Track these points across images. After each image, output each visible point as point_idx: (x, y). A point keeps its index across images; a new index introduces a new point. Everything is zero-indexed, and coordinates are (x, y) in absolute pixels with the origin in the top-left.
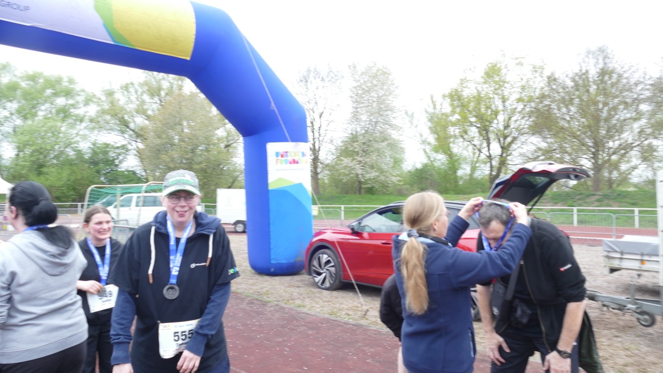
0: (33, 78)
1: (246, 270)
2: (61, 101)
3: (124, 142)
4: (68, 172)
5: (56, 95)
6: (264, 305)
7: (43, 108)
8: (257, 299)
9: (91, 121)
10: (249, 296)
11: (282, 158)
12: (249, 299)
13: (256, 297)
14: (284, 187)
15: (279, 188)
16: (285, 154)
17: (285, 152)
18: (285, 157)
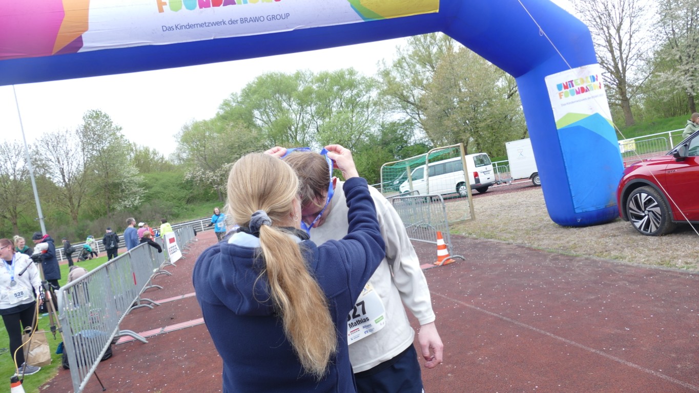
0: (321, 79)
1: (548, 224)
2: (347, 94)
3: (408, 117)
4: (366, 157)
5: (342, 89)
6: (571, 260)
7: (335, 104)
8: (562, 255)
9: (375, 104)
10: (552, 252)
11: (566, 90)
12: (553, 255)
13: (560, 252)
14: (576, 123)
15: (569, 126)
16: (569, 84)
17: (569, 82)
18: (570, 87)
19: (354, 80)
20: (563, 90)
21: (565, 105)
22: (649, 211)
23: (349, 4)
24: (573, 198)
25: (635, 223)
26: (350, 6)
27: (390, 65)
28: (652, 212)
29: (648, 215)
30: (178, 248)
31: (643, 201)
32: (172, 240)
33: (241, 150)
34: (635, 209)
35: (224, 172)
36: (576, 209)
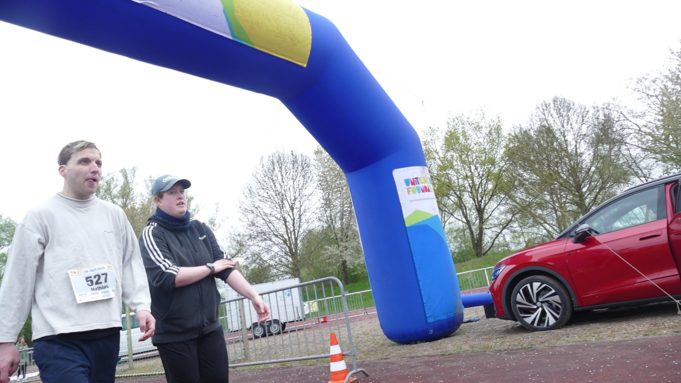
11: (413, 186)
14: (423, 221)
15: (418, 223)
17: (415, 178)
18: (416, 184)
20: (411, 186)
21: (413, 201)
22: (542, 302)
23: (221, 7)
24: (425, 305)
25: (525, 319)
26: (222, 10)
28: (547, 302)
29: (542, 307)
31: (535, 291)
34: (525, 302)
36: (428, 318)
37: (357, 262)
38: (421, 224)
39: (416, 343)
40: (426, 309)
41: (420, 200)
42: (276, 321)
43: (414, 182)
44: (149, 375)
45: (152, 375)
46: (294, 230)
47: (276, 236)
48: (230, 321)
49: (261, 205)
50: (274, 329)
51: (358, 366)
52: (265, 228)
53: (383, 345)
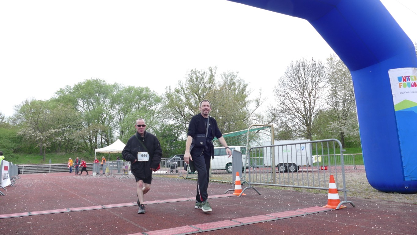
14: (410, 108)
15: (405, 109)
16: (407, 78)
17: (407, 76)
18: (408, 81)
19: (149, 95)
20: (402, 82)
21: (403, 93)
24: (404, 168)
27: (173, 91)
30: (9, 177)
32: (6, 168)
33: (65, 123)
35: (50, 135)
36: (405, 178)
37: (351, 134)
38: (408, 110)
39: (393, 193)
40: (405, 171)
41: (409, 92)
42: (294, 165)
43: (406, 79)
44: (219, 182)
45: (221, 182)
46: (310, 110)
47: (298, 112)
48: (266, 159)
49: (289, 92)
50: (292, 168)
51: (348, 199)
52: (291, 107)
53: (367, 190)
